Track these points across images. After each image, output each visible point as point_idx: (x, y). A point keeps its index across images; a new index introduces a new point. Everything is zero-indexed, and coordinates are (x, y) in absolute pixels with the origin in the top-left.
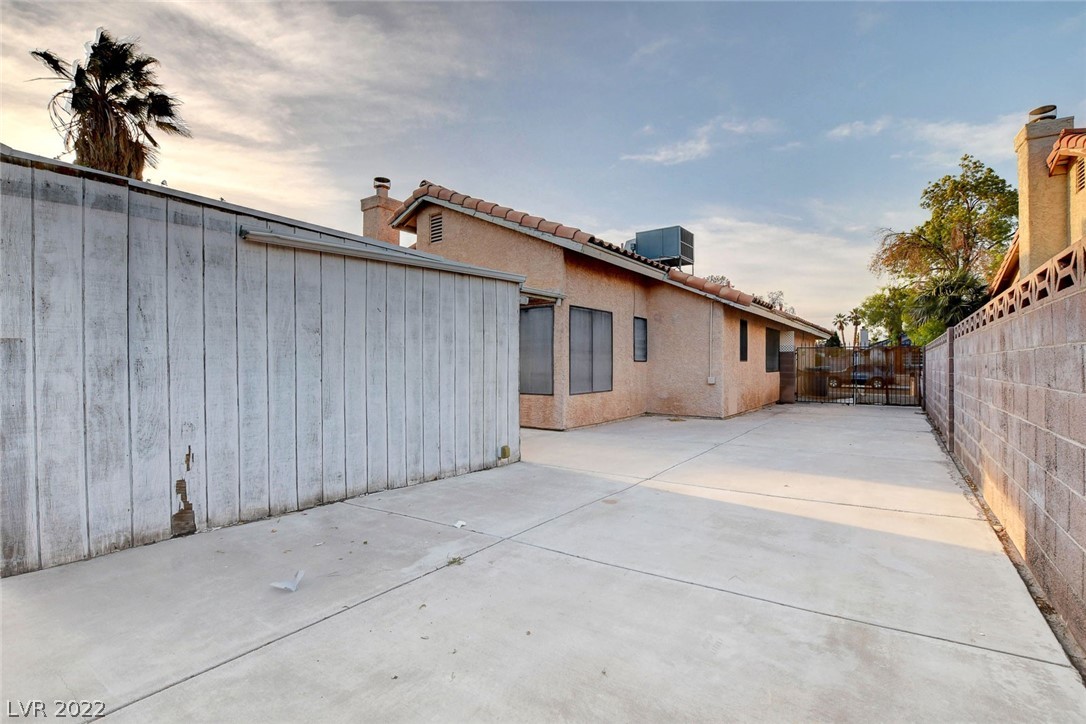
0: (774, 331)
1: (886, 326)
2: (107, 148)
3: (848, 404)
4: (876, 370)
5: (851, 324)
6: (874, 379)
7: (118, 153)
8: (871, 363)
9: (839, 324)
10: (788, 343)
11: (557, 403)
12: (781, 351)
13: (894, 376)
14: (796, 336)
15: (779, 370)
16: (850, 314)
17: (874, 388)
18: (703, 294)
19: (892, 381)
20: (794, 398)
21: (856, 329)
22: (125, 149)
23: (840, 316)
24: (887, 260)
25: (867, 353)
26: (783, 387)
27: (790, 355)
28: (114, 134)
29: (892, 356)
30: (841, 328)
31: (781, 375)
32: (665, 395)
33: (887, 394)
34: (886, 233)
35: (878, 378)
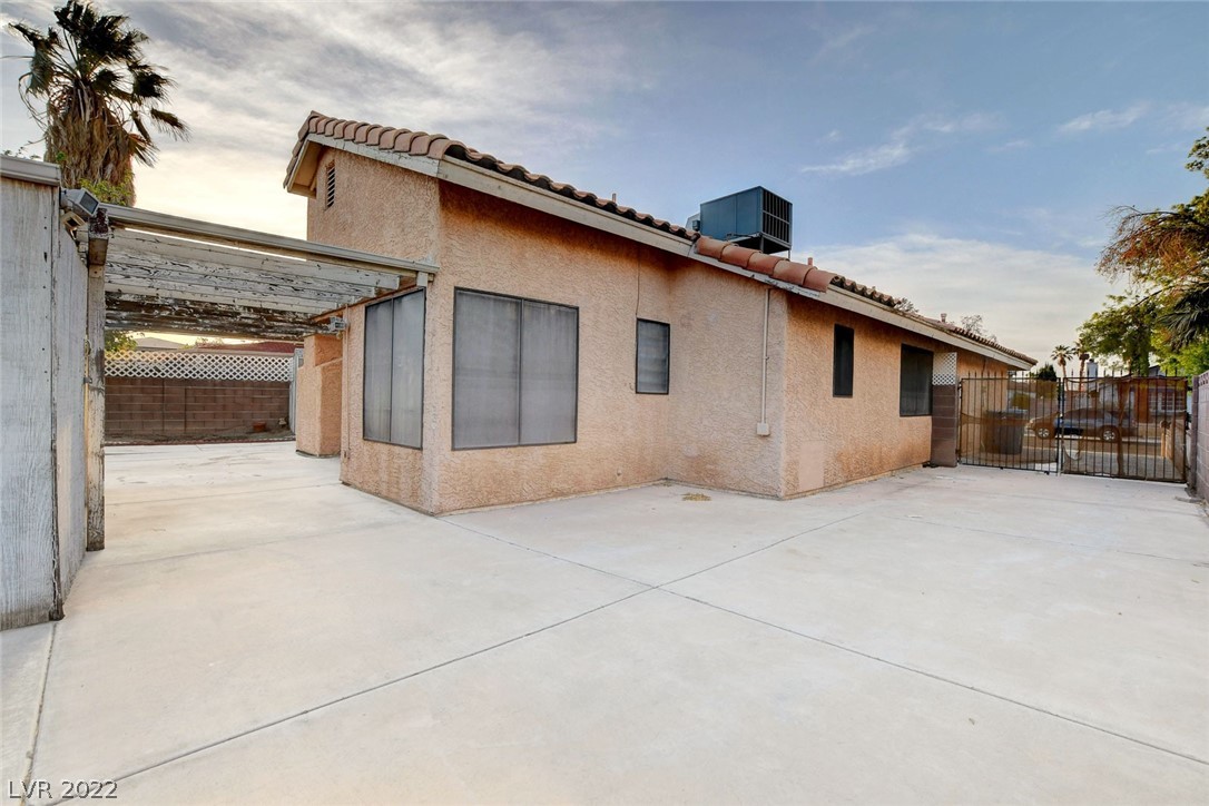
0: (918, 351)
1: (1125, 357)
2: (77, 135)
3: (1047, 473)
4: (1108, 417)
5: (1076, 358)
6: (1103, 428)
7: (91, 141)
8: (1100, 407)
9: (1059, 358)
10: (946, 371)
11: (426, 465)
12: (935, 383)
13: (1134, 425)
14: (959, 360)
15: (931, 413)
16: (1074, 346)
17: (1103, 441)
18: (748, 274)
19: (1130, 433)
20: (953, 457)
21: (1083, 364)
22: (102, 137)
23: (1061, 348)
24: (1127, 255)
25: (1095, 394)
26: (936, 440)
27: (949, 391)
28: (88, 119)
29: (1131, 398)
30: (1063, 363)
31: (934, 423)
32: (694, 452)
33: (1120, 451)
34: (1125, 214)
35: (1112, 428)
